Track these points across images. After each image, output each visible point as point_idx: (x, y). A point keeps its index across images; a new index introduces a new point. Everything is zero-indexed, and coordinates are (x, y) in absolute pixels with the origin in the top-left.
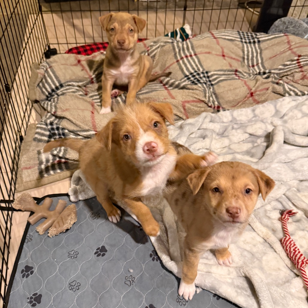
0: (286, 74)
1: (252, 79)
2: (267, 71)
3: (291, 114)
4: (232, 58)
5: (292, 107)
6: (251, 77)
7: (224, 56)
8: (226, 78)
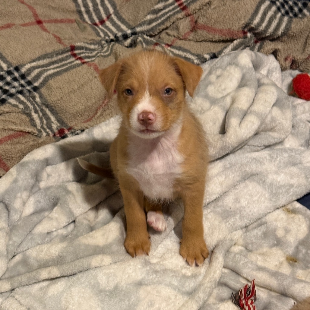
0: (163, 27)
1: (107, 53)
2: (129, 32)
6: (105, 49)
7: (39, 22)
8: (58, 70)
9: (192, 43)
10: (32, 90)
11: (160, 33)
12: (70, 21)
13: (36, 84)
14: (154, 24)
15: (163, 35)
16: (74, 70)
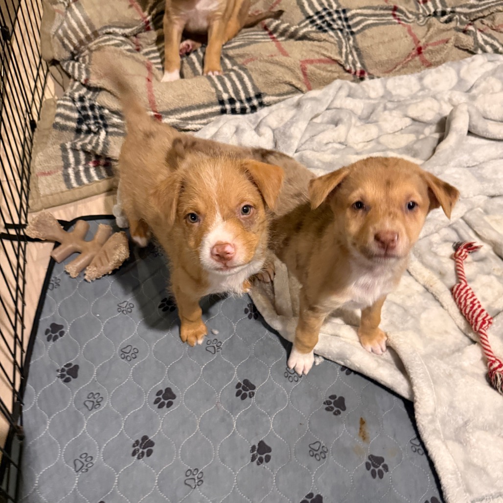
0: (481, 15)
1: (422, 24)
2: (449, 9)
3: (483, 84)
5: (487, 72)
6: (421, 21)
8: (377, 22)
11: (475, 20)
13: (354, 30)
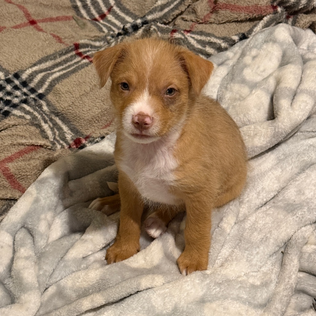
0: (177, 12)
2: (139, 21)
4: (51, 20)
7: (33, 22)
8: (64, 72)
9: (214, 26)
10: (37, 98)
11: (175, 19)
12: (67, 18)
13: (41, 91)
14: (166, 10)
15: (178, 21)
16: (83, 70)
